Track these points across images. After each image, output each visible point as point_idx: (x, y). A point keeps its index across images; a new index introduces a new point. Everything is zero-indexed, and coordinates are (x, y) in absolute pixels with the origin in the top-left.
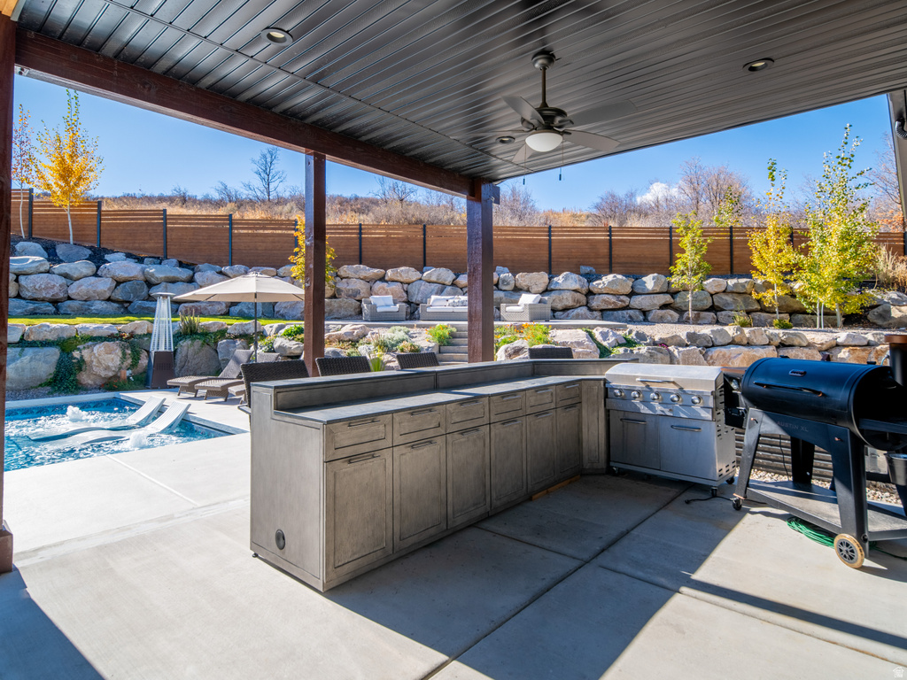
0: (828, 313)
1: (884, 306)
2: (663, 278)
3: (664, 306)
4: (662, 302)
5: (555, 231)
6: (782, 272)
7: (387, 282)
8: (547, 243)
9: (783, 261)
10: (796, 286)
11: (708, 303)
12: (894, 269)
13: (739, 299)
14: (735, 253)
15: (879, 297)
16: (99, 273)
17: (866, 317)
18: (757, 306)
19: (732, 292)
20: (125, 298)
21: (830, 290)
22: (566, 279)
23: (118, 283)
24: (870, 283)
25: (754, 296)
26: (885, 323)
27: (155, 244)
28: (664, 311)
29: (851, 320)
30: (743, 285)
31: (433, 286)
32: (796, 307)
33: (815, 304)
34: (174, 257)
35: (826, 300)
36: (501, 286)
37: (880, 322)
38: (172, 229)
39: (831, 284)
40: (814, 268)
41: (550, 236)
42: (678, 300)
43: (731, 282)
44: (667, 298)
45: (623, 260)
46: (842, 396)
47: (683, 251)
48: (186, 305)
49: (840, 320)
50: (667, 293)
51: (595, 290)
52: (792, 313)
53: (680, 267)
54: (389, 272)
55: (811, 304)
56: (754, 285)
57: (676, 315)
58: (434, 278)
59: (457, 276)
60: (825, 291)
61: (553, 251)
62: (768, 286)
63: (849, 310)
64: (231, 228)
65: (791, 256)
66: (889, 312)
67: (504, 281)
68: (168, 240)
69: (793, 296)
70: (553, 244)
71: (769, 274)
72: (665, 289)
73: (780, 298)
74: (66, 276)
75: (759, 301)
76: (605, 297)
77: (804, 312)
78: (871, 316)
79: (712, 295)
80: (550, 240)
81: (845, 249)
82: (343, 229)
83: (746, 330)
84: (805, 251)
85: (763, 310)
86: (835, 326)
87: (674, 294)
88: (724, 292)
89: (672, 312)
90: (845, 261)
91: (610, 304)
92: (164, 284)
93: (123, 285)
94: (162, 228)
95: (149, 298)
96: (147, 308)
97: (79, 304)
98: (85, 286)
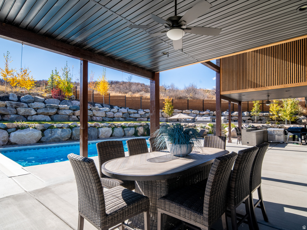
0: (288, 121)
1: (300, 119)
2: (248, 113)
3: (249, 119)
4: (248, 118)
6: (277, 112)
7: (183, 113)
9: (277, 109)
10: (280, 115)
11: (259, 119)
12: (303, 111)
13: (266, 118)
14: (264, 106)
15: (299, 117)
16: (119, 111)
17: (296, 122)
18: (271, 119)
19: (265, 116)
20: (125, 117)
21: (288, 116)
22: (226, 113)
23: (123, 114)
24: (297, 114)
25: (270, 117)
26: (300, 123)
27: (123, 104)
28: (249, 121)
29: (293, 123)
30: (267, 114)
31: (195, 114)
32: (280, 119)
33: (285, 119)
34: (128, 107)
35: (288, 118)
36: (210, 114)
37: (299, 123)
38: (127, 100)
39: (288, 115)
40: (285, 111)
42: (252, 118)
43: (264, 114)
44: (250, 117)
45: (236, 108)
46: (300, 130)
47: (254, 107)
49: (290, 122)
50: (249, 116)
51: (233, 116)
52: (279, 121)
53: (253, 110)
54: (184, 111)
55: (283, 119)
56: (270, 114)
57: (252, 121)
58: (195, 113)
59: (200, 112)
60: (287, 116)
62: (273, 115)
63: (292, 120)
64: (141, 100)
65: (279, 108)
66: (302, 121)
67: (211, 113)
68: (126, 103)
69: (279, 117)
71: (274, 112)
72: (249, 115)
73: (276, 118)
74: (113, 112)
75: (271, 118)
76: (235, 117)
77: (282, 121)
78: (297, 122)
79: (260, 117)
81: (292, 107)
83: (273, 125)
84: (282, 107)
85: (272, 120)
86: (289, 124)
87: (251, 116)
88: (263, 116)
89: (251, 121)
90: (292, 110)
91: (236, 119)
92: (133, 114)
93: (124, 114)
94: (124, 100)
95: (130, 117)
96: (130, 119)
97: (117, 118)
98: (117, 114)
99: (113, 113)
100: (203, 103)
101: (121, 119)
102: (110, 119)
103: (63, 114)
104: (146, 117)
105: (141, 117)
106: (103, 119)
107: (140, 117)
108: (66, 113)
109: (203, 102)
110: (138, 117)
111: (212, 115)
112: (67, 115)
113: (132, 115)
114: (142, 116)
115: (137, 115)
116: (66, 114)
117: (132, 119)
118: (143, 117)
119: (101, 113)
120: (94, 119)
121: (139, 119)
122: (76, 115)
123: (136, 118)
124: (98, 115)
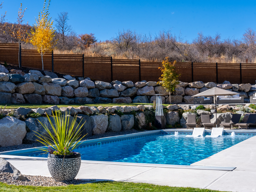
5: (243, 65)
7: (190, 88)
8: (239, 70)
20: (94, 96)
27: (79, 70)
34: (87, 76)
36: (234, 89)
38: (86, 63)
41: (241, 67)
48: (116, 99)
61: (242, 74)
64: (112, 64)
67: (235, 87)
68: (85, 69)
70: (242, 71)
80: (241, 69)
82: (158, 64)
92: (106, 90)
93: (91, 90)
94: (82, 63)
95: (101, 96)
96: (103, 100)
97: (81, 99)
98: (79, 91)
99: (72, 89)
100: (217, 69)
101: (88, 100)
102: (70, 100)
103: (4, 90)
104: (129, 96)
105: (120, 96)
106: (60, 99)
107: (118, 96)
108: (7, 88)
109: (217, 67)
110: (116, 96)
111: (237, 90)
112: (10, 92)
113: (105, 93)
114: (122, 94)
115: (113, 93)
116: (8, 91)
117: (106, 99)
118: (123, 96)
119: (57, 88)
120: (47, 99)
121: (118, 99)
122: (22, 92)
123: (112, 98)
124: (52, 93)
